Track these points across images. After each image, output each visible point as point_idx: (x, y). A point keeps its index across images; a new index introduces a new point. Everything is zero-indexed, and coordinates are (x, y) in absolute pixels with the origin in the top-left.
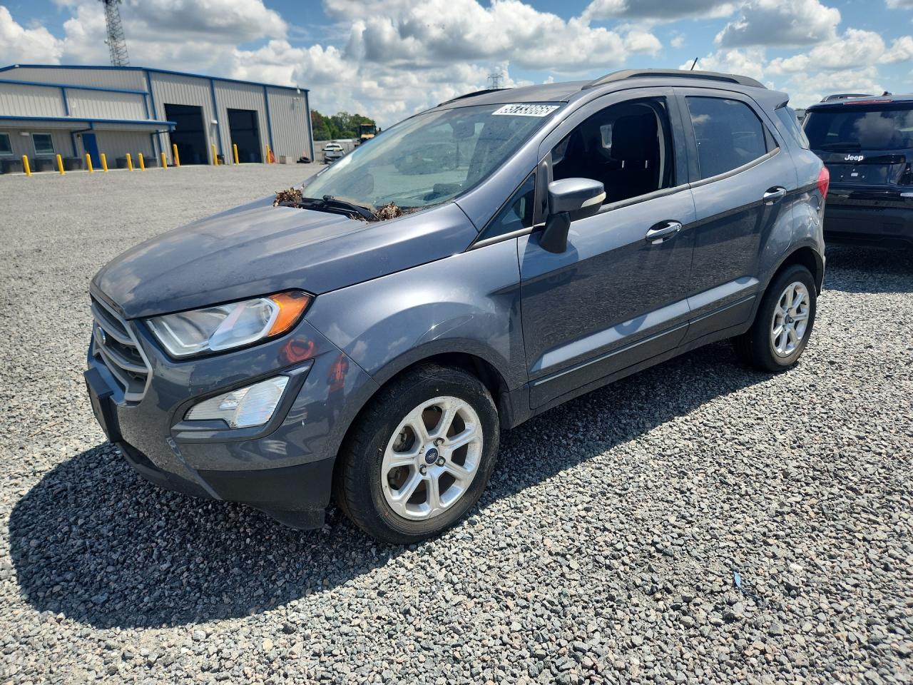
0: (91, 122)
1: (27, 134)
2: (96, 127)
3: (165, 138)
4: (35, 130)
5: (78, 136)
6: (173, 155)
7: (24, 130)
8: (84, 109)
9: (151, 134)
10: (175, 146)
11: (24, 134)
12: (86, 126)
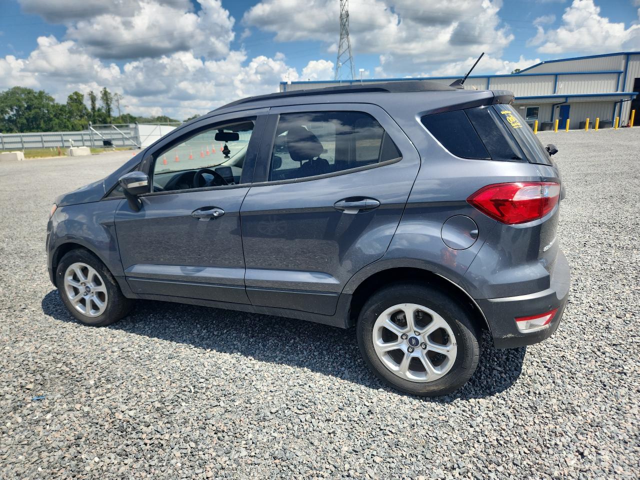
0: (567, 97)
1: (523, 108)
2: (570, 100)
3: (627, 106)
4: (530, 105)
5: (558, 107)
6: (630, 118)
7: (522, 105)
8: (567, 88)
9: (616, 103)
10: (634, 111)
11: (522, 108)
12: (563, 100)
